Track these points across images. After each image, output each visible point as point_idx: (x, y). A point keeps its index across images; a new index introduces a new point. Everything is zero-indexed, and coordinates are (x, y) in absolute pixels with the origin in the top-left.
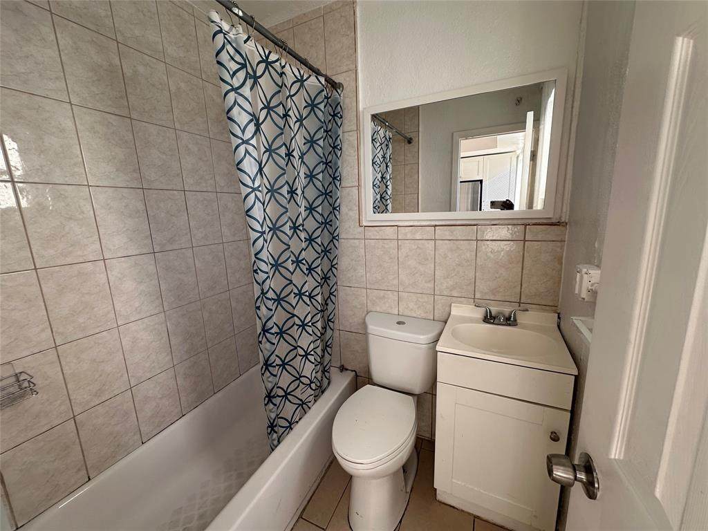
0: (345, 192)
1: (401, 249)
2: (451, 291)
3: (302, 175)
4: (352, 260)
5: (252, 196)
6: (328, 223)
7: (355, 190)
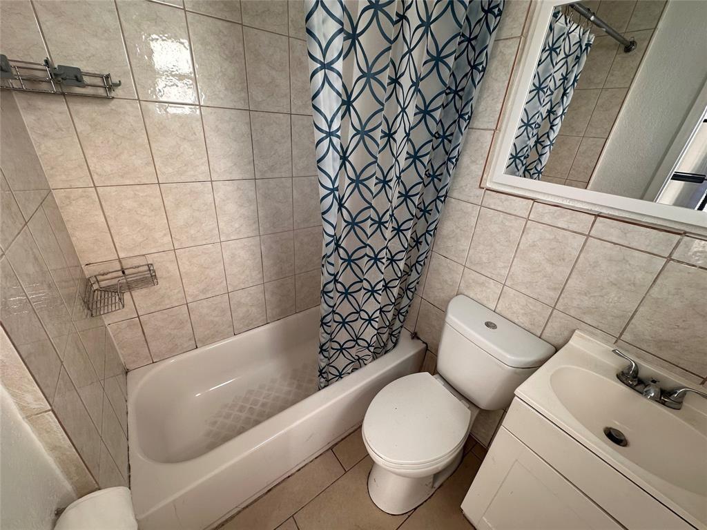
0: (475, 135)
1: (528, 234)
2: (584, 313)
3: (411, 110)
4: (458, 227)
5: (326, 142)
6: (436, 177)
7: (489, 135)
